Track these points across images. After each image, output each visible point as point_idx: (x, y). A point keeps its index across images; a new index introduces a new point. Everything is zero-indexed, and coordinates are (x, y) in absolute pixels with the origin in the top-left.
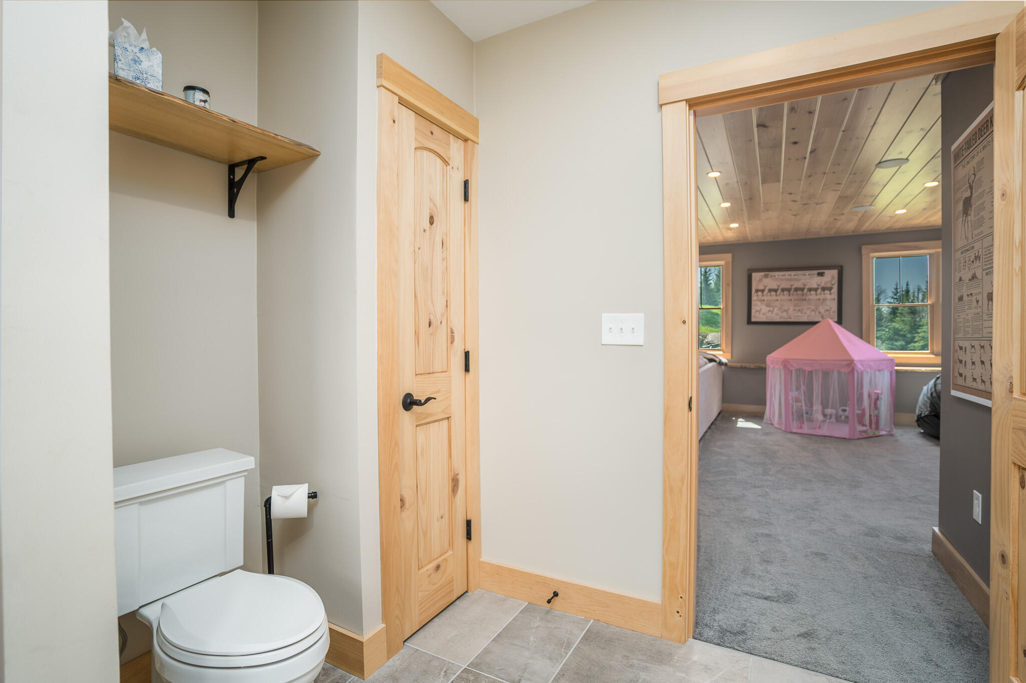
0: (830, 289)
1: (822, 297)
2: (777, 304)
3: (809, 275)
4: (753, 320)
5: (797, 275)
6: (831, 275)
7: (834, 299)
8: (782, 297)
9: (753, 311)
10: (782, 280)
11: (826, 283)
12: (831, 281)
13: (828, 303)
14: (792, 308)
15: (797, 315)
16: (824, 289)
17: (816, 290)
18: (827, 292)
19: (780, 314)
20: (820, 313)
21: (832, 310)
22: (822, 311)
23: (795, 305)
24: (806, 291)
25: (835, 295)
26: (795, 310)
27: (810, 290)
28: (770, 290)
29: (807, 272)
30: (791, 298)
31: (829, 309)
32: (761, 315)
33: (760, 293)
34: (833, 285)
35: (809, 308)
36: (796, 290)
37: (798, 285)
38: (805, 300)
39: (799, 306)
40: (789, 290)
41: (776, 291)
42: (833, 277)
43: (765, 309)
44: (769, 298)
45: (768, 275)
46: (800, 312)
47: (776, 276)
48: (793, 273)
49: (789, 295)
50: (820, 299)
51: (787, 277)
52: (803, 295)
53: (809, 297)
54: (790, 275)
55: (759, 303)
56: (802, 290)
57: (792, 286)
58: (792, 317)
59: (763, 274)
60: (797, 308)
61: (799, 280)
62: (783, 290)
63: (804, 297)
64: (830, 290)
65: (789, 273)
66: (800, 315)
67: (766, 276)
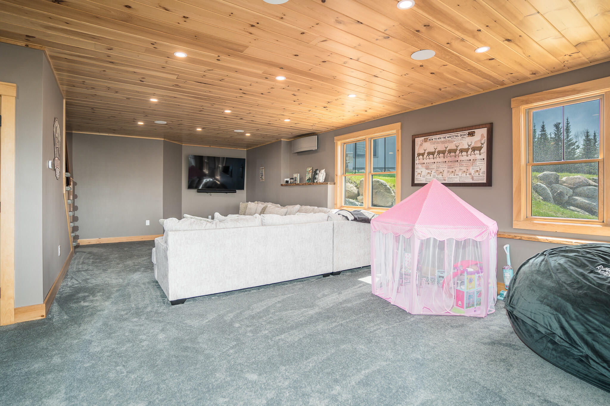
0: (480, 149)
1: (472, 157)
2: (434, 166)
3: (461, 135)
4: (416, 182)
5: (450, 137)
6: (481, 134)
7: (484, 159)
8: (438, 160)
9: (416, 174)
10: (438, 143)
11: (476, 142)
12: (481, 140)
13: (478, 163)
14: (446, 170)
15: (451, 176)
16: (474, 149)
17: (467, 150)
18: (477, 152)
19: (437, 176)
20: (470, 174)
21: (482, 171)
22: (473, 172)
23: (450, 167)
24: (458, 152)
25: (484, 155)
26: (448, 172)
27: (462, 151)
28: (429, 154)
29: (459, 133)
30: (445, 160)
31: (478, 170)
32: (422, 178)
33: (421, 157)
34: (482, 144)
35: (460, 170)
36: (450, 151)
37: (452, 146)
38: (457, 161)
39: (453, 168)
40: (443, 152)
41: (433, 153)
42: (482, 136)
43: (425, 172)
44: (428, 161)
45: (427, 139)
46: (453, 174)
47: (434, 140)
48: (447, 135)
49: (444, 158)
50: (470, 160)
51: (442, 140)
52: (455, 157)
53: (461, 158)
54: (445, 138)
55: (420, 166)
56: (455, 151)
57: (446, 148)
58: (446, 179)
59: (423, 138)
60: (451, 170)
61: (452, 142)
62: (439, 152)
63: (456, 159)
64: (480, 151)
65: (444, 135)
66: (453, 176)
67: (426, 141)
